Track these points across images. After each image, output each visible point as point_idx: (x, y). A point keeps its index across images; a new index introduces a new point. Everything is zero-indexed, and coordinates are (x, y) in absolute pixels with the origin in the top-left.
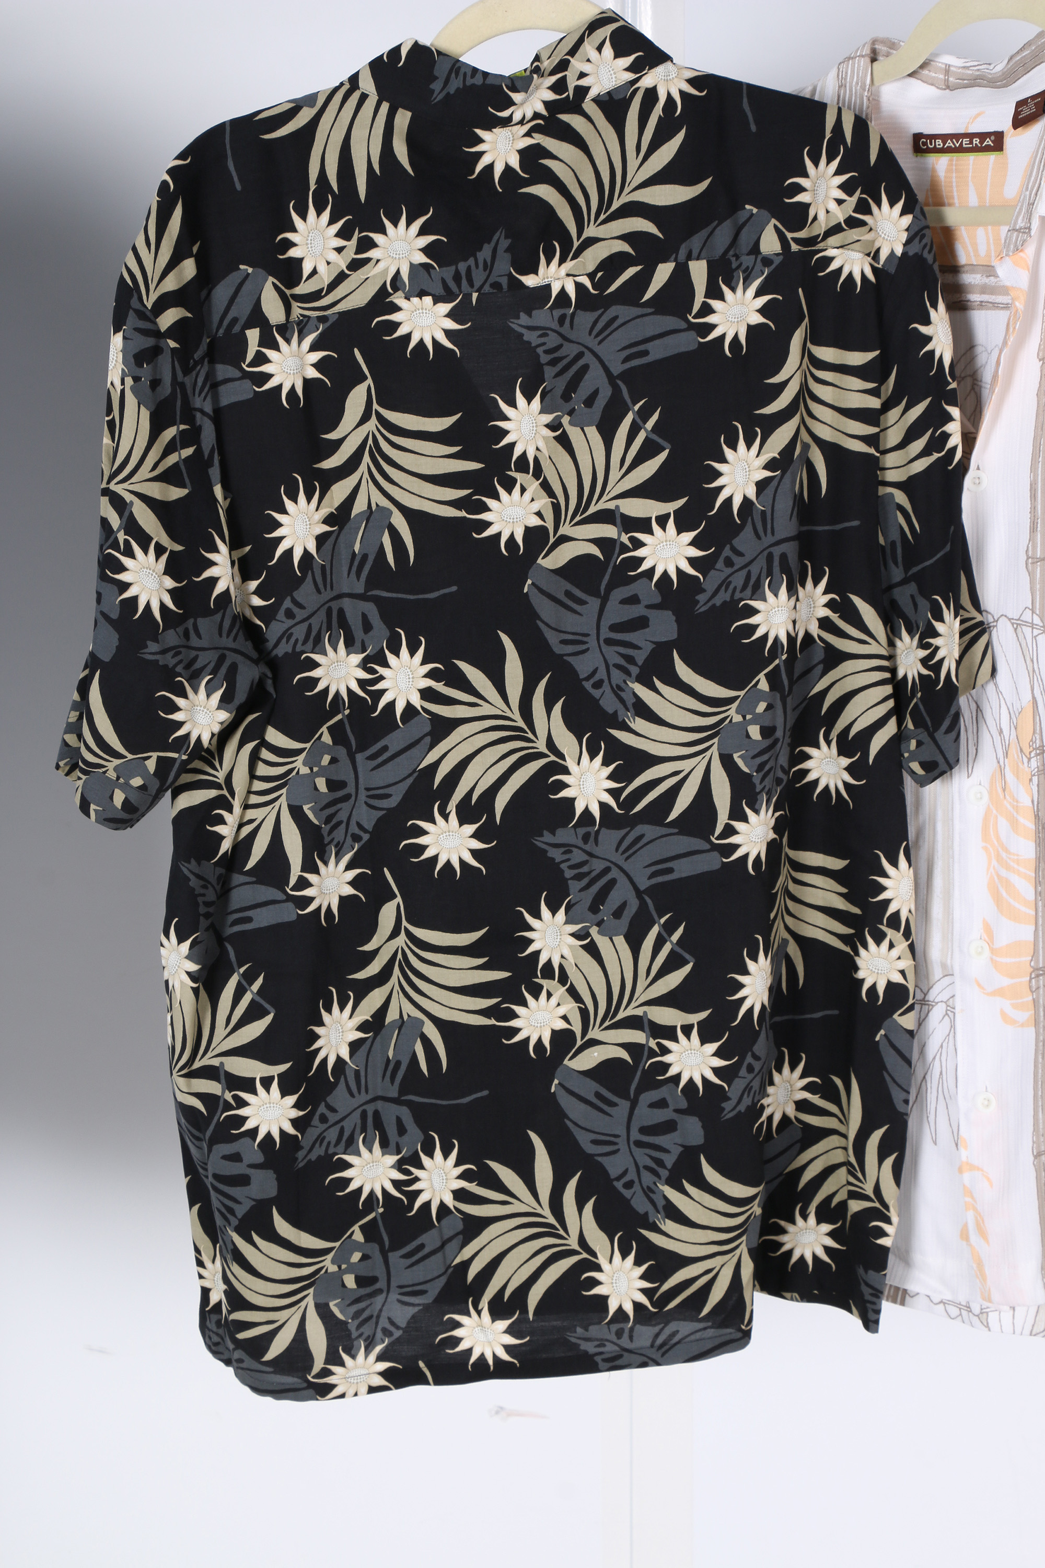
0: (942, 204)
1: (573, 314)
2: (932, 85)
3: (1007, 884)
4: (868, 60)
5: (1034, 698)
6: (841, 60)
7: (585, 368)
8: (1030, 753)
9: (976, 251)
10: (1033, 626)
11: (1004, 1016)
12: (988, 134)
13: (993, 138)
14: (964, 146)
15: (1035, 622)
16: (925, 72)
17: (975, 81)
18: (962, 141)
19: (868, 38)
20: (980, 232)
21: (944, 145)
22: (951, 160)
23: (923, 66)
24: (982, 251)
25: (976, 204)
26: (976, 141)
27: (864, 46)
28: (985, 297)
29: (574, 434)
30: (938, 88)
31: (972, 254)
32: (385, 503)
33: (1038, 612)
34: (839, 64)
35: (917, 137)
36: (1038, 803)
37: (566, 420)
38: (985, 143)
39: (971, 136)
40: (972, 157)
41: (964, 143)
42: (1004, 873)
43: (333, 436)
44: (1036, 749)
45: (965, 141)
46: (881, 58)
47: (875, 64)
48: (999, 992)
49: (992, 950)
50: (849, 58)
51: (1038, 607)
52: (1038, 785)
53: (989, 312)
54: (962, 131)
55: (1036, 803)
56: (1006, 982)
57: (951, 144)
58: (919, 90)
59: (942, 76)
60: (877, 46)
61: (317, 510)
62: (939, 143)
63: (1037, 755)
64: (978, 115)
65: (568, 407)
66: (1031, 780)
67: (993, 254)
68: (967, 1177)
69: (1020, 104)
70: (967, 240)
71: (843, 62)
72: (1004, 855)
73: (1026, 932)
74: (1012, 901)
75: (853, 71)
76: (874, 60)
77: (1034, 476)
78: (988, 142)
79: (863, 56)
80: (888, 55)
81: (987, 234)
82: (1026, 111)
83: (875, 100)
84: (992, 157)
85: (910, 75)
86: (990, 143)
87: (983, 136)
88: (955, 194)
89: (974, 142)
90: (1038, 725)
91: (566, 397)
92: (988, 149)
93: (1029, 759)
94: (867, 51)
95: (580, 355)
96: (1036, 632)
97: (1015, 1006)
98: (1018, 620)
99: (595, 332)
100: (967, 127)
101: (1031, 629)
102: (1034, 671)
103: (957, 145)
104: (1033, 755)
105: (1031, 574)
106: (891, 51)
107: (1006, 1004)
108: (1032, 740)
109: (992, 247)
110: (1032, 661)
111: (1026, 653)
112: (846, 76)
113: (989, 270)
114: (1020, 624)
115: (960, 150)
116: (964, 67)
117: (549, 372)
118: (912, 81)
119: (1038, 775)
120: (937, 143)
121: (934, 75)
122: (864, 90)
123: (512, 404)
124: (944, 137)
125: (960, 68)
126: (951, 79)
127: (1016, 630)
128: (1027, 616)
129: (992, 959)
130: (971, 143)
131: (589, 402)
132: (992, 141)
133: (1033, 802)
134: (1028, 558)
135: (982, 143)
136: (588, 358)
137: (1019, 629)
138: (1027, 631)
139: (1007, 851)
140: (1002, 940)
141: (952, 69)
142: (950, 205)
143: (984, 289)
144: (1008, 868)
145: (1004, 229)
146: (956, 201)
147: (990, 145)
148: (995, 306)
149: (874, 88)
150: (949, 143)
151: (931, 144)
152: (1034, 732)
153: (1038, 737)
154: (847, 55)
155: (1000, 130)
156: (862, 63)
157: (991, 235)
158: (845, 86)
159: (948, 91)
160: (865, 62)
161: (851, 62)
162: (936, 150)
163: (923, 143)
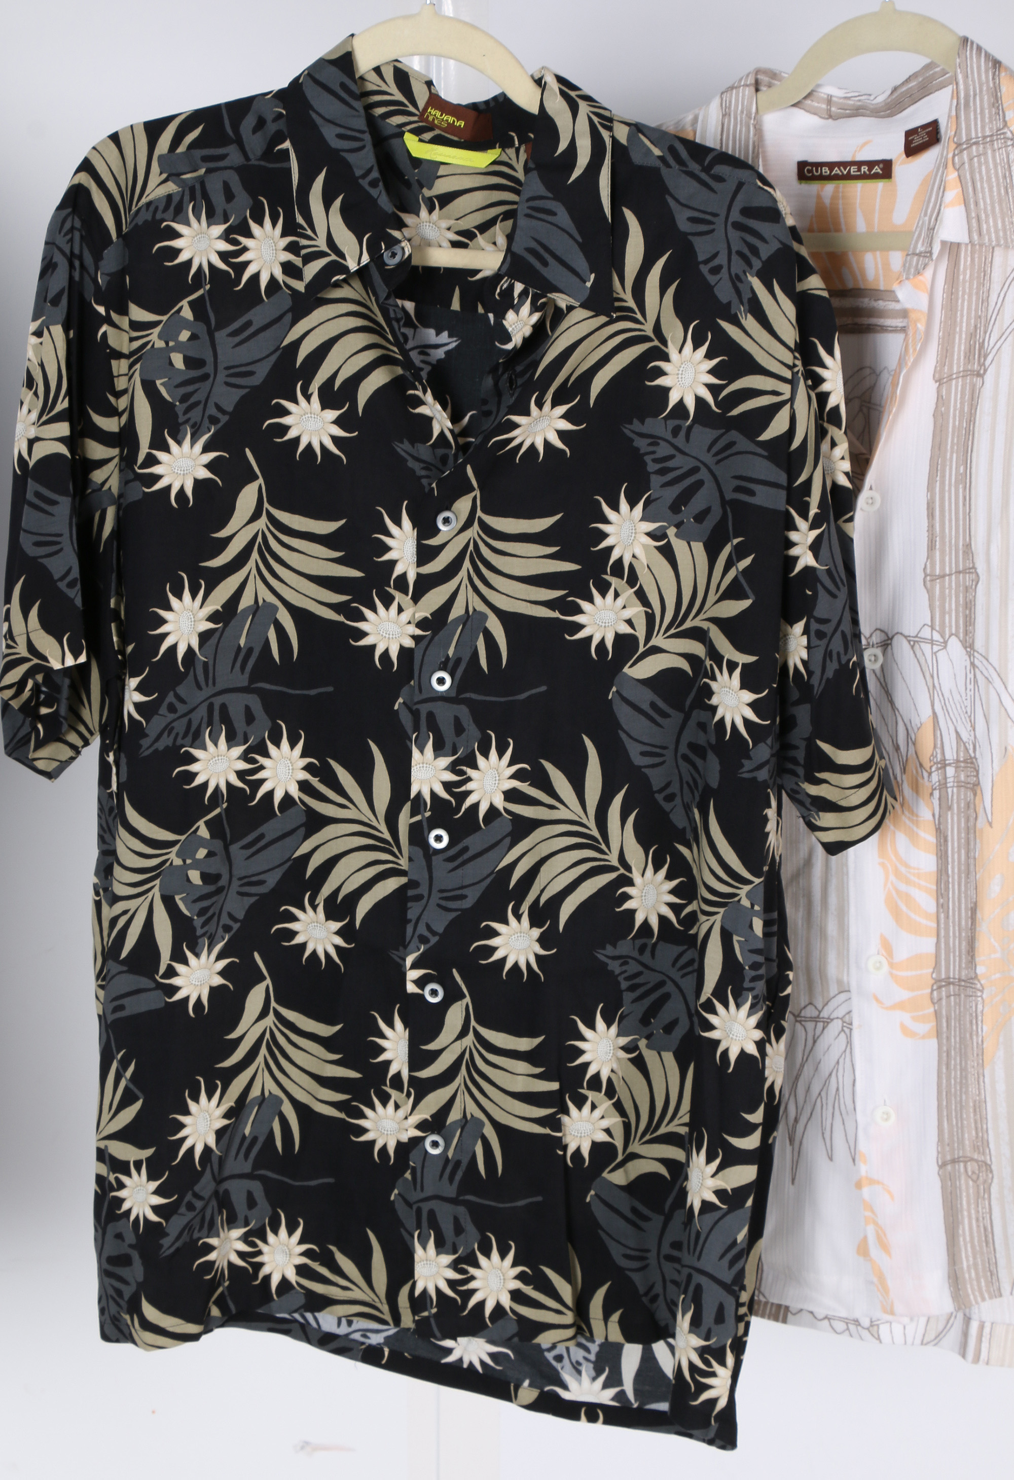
0: (829, 229)
2: (815, 114)
3: (908, 899)
4: (753, 89)
5: (934, 713)
6: (723, 89)
8: (931, 767)
9: (864, 275)
10: (932, 642)
11: (905, 1030)
12: (877, 162)
13: (881, 166)
14: (852, 173)
15: (935, 638)
16: (808, 102)
17: (857, 112)
18: (850, 169)
19: (751, 67)
20: (868, 257)
21: (831, 172)
22: (837, 188)
23: (808, 96)
24: (871, 275)
25: (866, 230)
26: (865, 169)
27: (748, 75)
28: (873, 321)
30: (821, 117)
31: (859, 279)
33: (937, 628)
34: (722, 93)
35: (802, 165)
36: (940, 816)
38: (874, 171)
39: (858, 164)
40: (860, 185)
42: (903, 887)
44: (937, 763)
45: (853, 170)
46: (764, 88)
47: (759, 94)
48: (900, 1006)
49: (892, 965)
50: (732, 88)
51: (937, 623)
52: (940, 799)
53: (877, 335)
55: (937, 817)
56: (904, 995)
57: (839, 172)
58: (803, 120)
59: (824, 106)
60: (759, 77)
62: (826, 171)
63: (938, 769)
64: (867, 144)
66: (931, 794)
67: (881, 279)
68: (866, 1192)
69: (909, 134)
71: (726, 92)
72: (903, 869)
73: (927, 945)
74: (913, 916)
75: (737, 100)
76: (757, 90)
77: (931, 496)
78: (876, 170)
79: (747, 86)
80: (770, 86)
81: (875, 258)
82: (917, 141)
83: (760, 129)
84: (880, 185)
85: (794, 105)
86: (878, 170)
87: (871, 164)
88: (842, 220)
89: (862, 170)
90: (939, 739)
92: (875, 177)
93: (930, 774)
94: (751, 80)
96: (936, 648)
97: (915, 1019)
98: (916, 636)
100: (854, 156)
101: (930, 646)
102: (934, 686)
103: (845, 173)
104: (933, 769)
105: (930, 592)
106: (774, 82)
107: (905, 1017)
108: (932, 755)
109: (881, 272)
110: (932, 676)
111: (925, 668)
112: (730, 105)
113: (878, 294)
114: (917, 642)
115: (849, 177)
116: (846, 98)
118: (797, 110)
119: (940, 789)
120: (823, 171)
121: (816, 104)
122: (750, 118)
124: (831, 165)
125: (841, 98)
126: (833, 109)
127: (912, 647)
128: (926, 633)
129: (891, 974)
130: (860, 171)
132: (883, 168)
133: (934, 815)
134: (926, 575)
135: (870, 170)
137: (917, 646)
138: (927, 648)
139: (907, 865)
140: (902, 953)
141: (834, 99)
143: (873, 313)
144: (908, 882)
146: (843, 227)
147: (879, 173)
148: (884, 329)
149: (758, 118)
150: (836, 171)
151: (817, 171)
152: (935, 747)
153: (939, 751)
154: (730, 84)
155: (887, 157)
156: (747, 93)
157: (879, 260)
158: (730, 115)
159: (830, 120)
160: (749, 91)
161: (734, 91)
162: (822, 178)
163: (809, 171)
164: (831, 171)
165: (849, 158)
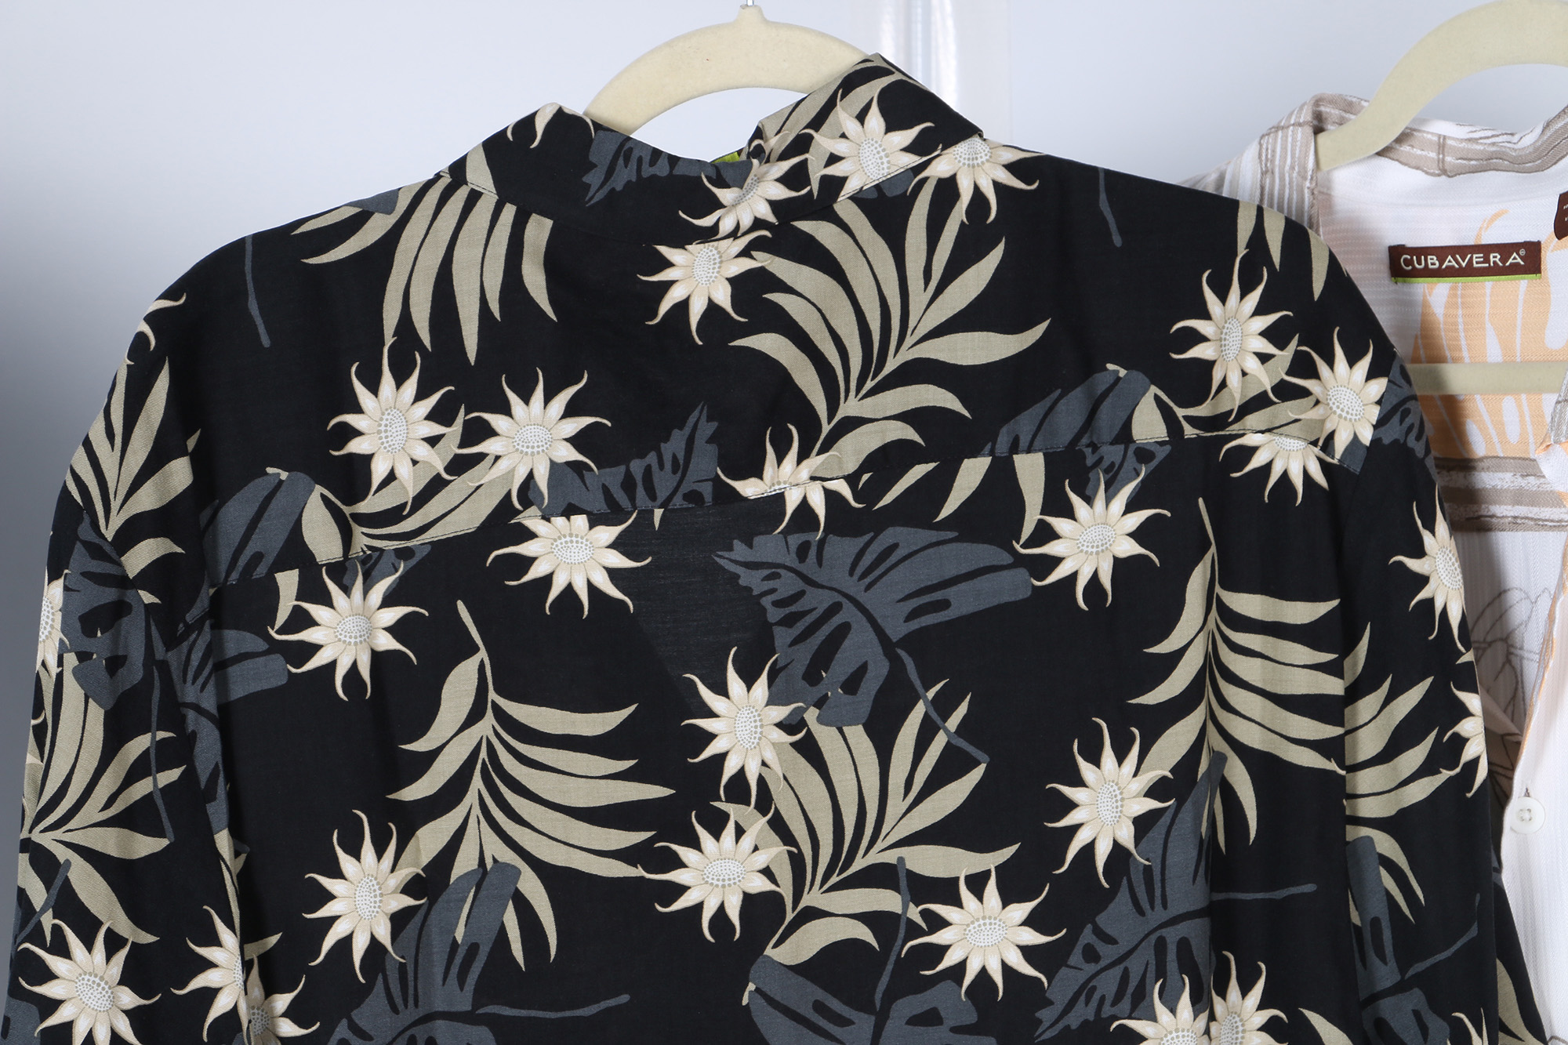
0: (1439, 359)
1: (822, 542)
2: (1417, 168)
4: (1309, 131)
6: (1265, 131)
7: (844, 629)
9: (1502, 433)
12: (1514, 247)
13: (1522, 252)
14: (1475, 265)
16: (1405, 148)
17: (1488, 162)
18: (1471, 258)
19: (1308, 96)
20: (1508, 404)
21: (1441, 264)
22: (1454, 288)
23: (1402, 139)
24: (1513, 433)
25: (1500, 359)
26: (1495, 258)
27: (1301, 108)
28: (1521, 510)
29: (826, 738)
30: (1427, 173)
31: (1495, 440)
32: (508, 856)
34: (1262, 137)
35: (1396, 252)
37: (811, 715)
38: (1510, 261)
39: (1486, 249)
40: (1488, 283)
41: (1475, 260)
43: (420, 746)
45: (1477, 258)
46: (1330, 127)
47: (1321, 137)
50: (1277, 128)
53: (1529, 534)
54: (1472, 243)
57: (1454, 263)
58: (1395, 176)
59: (1433, 155)
60: (1322, 109)
61: (393, 871)
62: (1433, 261)
64: (1496, 216)
65: (816, 692)
67: (1531, 440)
70: (1486, 417)
71: (1268, 134)
75: (1284, 149)
76: (1318, 130)
78: (1515, 259)
79: (1300, 125)
80: (1341, 122)
81: (1519, 406)
83: (1323, 194)
84: (1522, 284)
85: (1380, 154)
86: (1519, 260)
87: (1505, 249)
88: (1463, 342)
89: (1492, 260)
91: (812, 676)
92: (1515, 270)
94: (1306, 116)
95: (835, 608)
99: (859, 571)
100: (1478, 236)
103: (1464, 264)
106: (1347, 116)
109: (1529, 428)
112: (1273, 156)
113: (1527, 466)
115: (1469, 272)
116: (1470, 140)
117: (782, 637)
118: (1383, 162)
120: (1429, 262)
121: (1419, 152)
122: (1305, 178)
123: (722, 690)
124: (1442, 252)
125: (1462, 140)
126: (1448, 159)
130: (1487, 260)
131: (851, 685)
135: (1504, 260)
136: (848, 613)
141: (1449, 142)
142: (1455, 360)
143: (1520, 497)
145: (1549, 401)
146: (1465, 354)
147: (1519, 263)
148: (1540, 524)
149: (1320, 175)
150: (1450, 262)
151: (1419, 263)
154: (1274, 123)
155: (1534, 240)
156: (1299, 135)
157: (1526, 408)
158: (1273, 173)
159: (1444, 177)
160: (1304, 134)
161: (1280, 133)
162: (1428, 273)
163: (1408, 262)
164: (1441, 262)
165: (1470, 241)
